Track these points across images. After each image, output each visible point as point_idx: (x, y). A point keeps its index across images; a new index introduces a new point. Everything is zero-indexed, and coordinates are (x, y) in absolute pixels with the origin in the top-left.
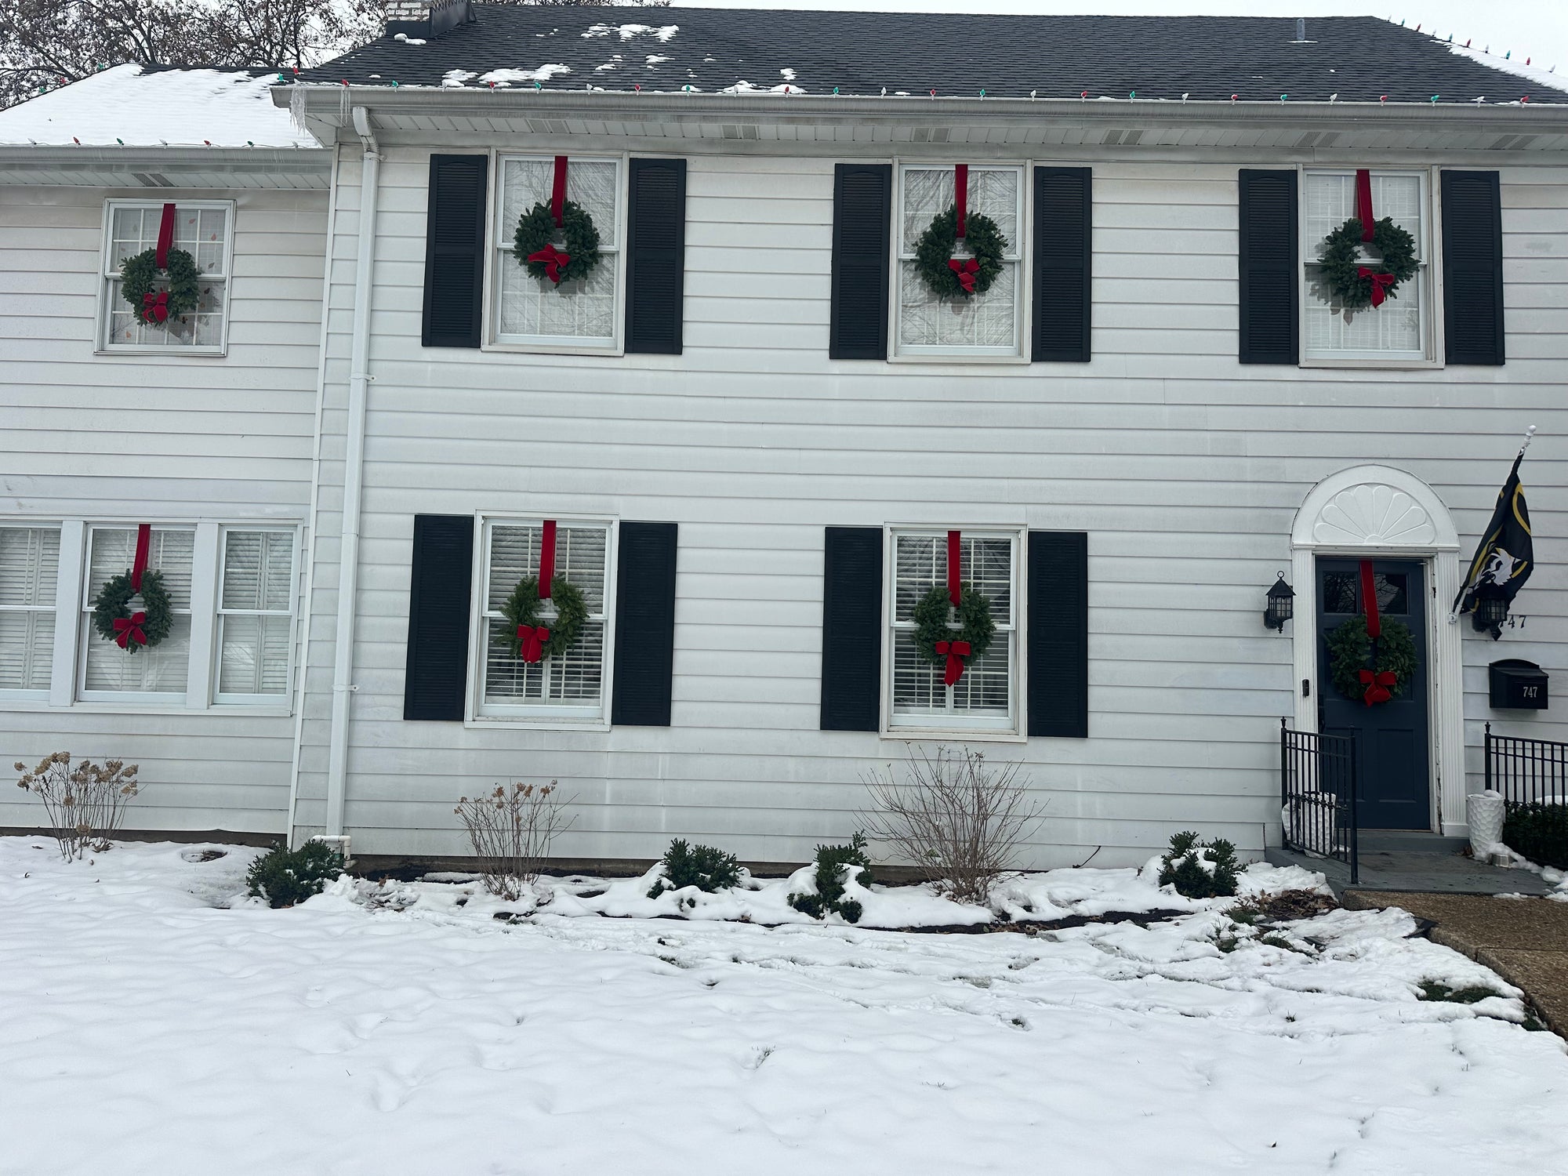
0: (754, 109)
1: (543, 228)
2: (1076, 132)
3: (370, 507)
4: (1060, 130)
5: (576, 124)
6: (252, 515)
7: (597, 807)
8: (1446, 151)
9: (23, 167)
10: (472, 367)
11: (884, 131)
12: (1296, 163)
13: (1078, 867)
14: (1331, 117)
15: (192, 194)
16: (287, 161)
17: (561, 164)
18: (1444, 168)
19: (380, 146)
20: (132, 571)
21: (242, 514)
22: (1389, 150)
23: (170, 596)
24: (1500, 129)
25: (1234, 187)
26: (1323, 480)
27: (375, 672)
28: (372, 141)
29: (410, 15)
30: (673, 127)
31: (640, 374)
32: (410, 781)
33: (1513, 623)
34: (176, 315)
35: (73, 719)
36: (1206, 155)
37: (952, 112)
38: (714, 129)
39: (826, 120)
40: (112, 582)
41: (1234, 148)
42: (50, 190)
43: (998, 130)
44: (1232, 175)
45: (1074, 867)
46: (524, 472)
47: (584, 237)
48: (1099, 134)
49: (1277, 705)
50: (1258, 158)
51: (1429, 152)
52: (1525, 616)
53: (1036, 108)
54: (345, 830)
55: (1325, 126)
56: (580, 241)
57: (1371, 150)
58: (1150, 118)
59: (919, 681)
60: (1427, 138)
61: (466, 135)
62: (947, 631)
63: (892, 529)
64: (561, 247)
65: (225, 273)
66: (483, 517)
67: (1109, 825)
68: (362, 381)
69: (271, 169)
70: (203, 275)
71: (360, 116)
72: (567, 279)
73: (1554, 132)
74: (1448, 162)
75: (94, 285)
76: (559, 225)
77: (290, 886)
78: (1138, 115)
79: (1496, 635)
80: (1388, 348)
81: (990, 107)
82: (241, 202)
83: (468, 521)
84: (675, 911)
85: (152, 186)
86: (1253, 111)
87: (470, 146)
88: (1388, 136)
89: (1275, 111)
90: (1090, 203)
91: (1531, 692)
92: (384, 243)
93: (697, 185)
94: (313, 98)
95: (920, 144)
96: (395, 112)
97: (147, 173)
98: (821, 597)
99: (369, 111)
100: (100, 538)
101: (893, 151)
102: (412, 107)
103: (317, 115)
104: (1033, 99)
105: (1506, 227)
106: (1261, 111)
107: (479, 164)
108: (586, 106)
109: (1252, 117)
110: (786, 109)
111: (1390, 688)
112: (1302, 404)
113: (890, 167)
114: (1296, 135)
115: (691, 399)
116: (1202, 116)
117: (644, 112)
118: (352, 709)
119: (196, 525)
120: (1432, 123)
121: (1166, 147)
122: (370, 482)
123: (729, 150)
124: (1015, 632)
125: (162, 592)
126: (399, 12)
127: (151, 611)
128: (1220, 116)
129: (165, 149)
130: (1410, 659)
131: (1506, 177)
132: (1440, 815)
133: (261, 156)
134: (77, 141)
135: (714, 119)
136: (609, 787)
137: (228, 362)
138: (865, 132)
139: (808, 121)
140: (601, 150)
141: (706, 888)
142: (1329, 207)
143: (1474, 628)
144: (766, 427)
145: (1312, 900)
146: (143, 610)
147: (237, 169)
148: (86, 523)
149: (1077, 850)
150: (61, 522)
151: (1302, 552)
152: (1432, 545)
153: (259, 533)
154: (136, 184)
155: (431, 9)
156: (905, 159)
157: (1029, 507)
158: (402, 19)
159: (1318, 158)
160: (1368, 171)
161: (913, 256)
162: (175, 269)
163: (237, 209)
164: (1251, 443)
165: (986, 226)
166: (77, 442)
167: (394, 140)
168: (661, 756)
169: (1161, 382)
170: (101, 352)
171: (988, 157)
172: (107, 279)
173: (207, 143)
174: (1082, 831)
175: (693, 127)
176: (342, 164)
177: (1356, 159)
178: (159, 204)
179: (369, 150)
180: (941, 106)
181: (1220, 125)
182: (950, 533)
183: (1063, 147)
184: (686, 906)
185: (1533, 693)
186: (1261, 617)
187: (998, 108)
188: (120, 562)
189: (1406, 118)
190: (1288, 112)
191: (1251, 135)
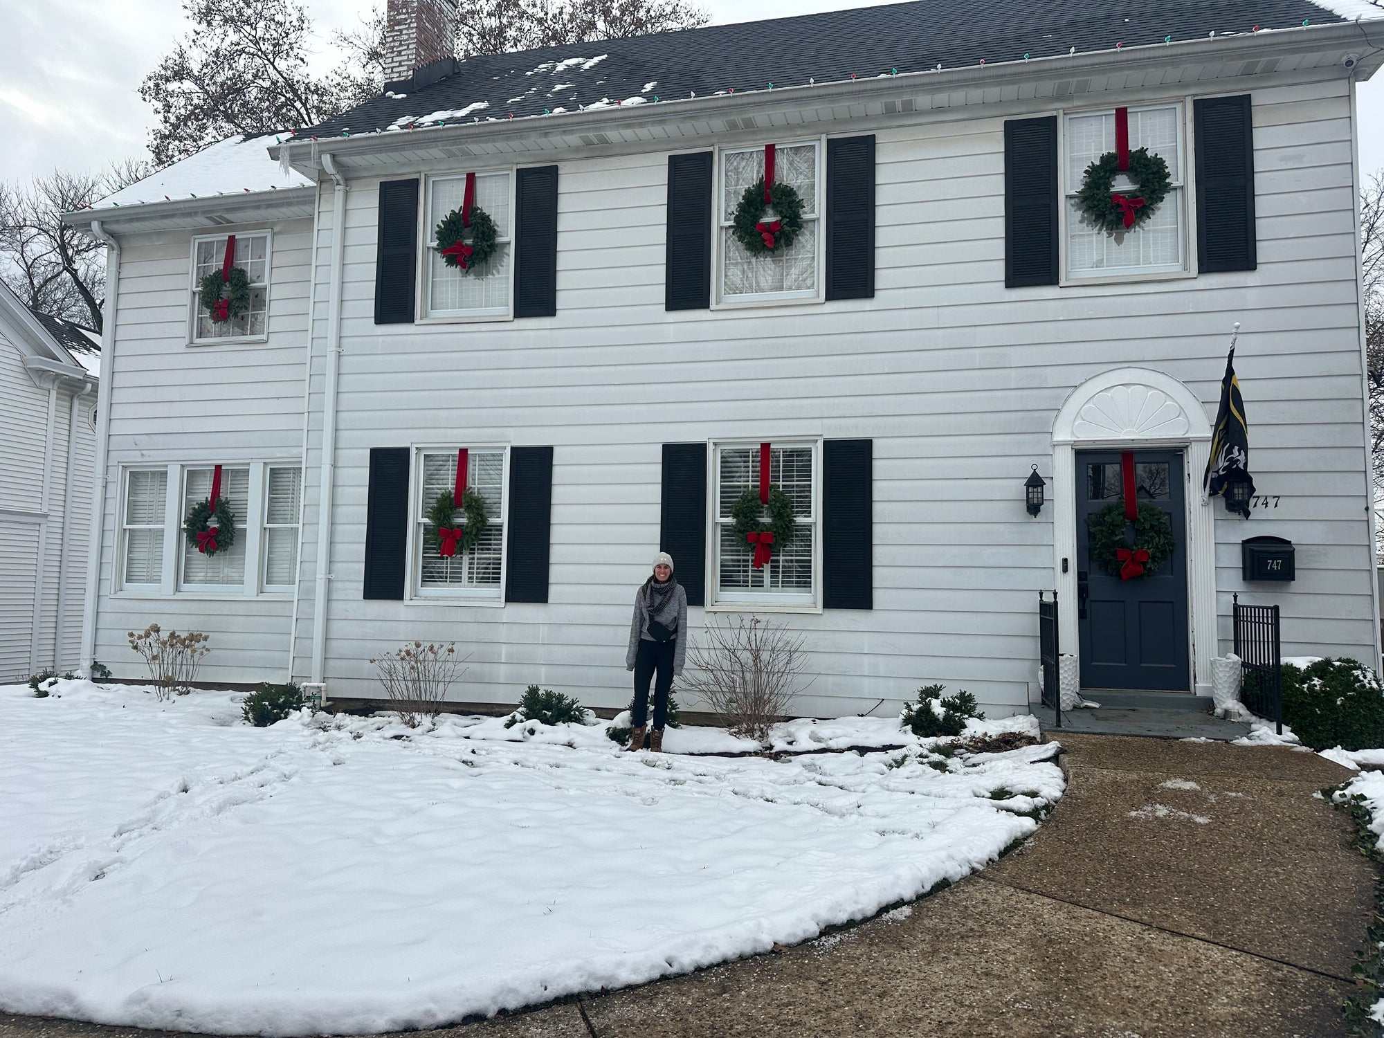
0: (597, 121)
1: (455, 229)
2: (858, 107)
3: (341, 445)
4: (842, 108)
5: (475, 148)
6: (284, 455)
7: (496, 665)
8: (1199, 82)
9: (138, 220)
10: (409, 337)
11: (702, 125)
12: (1056, 109)
13: (862, 716)
14: (1073, 67)
15: (245, 227)
16: (298, 197)
17: (471, 179)
18: (1195, 98)
19: (346, 180)
20: (209, 499)
21: (278, 455)
22: (1143, 88)
23: (233, 516)
24: (1241, 57)
25: (1001, 136)
26: (1082, 384)
27: (345, 565)
28: (338, 177)
29: (400, 76)
30: (543, 141)
31: (526, 333)
32: (369, 644)
33: (1267, 503)
34: (236, 315)
35: (175, 604)
36: (974, 113)
37: (748, 104)
38: (574, 139)
39: (654, 122)
40: (197, 507)
41: (1000, 103)
42: (159, 234)
43: (791, 113)
44: (998, 127)
45: (859, 715)
46: (444, 413)
47: (483, 233)
48: (877, 106)
49: (1040, 581)
50: (1023, 109)
51: (1181, 84)
52: (1279, 497)
53: (816, 92)
54: (324, 679)
55: (1073, 75)
56: (480, 236)
57: (1126, 90)
58: (915, 87)
59: (739, 566)
60: (1172, 74)
61: (403, 165)
62: (758, 524)
63: (715, 444)
64: (469, 242)
65: (266, 283)
66: (417, 448)
67: (891, 682)
68: (334, 353)
69: (290, 204)
70: (251, 285)
71: (326, 160)
72: (473, 265)
73: (1297, 53)
74: (1202, 92)
75: (185, 298)
76: (467, 225)
77: (266, 713)
78: (902, 87)
79: (1247, 514)
80: (1151, 263)
81: (779, 96)
82: (277, 229)
83: (405, 452)
84: (519, 737)
85: (221, 224)
86: (1002, 72)
87: (406, 173)
88: (1136, 77)
89: (1020, 69)
90: (874, 164)
91: (1275, 565)
92: (350, 250)
93: (565, 185)
94: (295, 151)
95: (735, 132)
96: (351, 155)
97: (213, 215)
98: (659, 500)
99: (333, 156)
100: (193, 475)
101: (714, 140)
102: (362, 150)
103: (303, 163)
104: (812, 85)
105: (1257, 144)
106: (1009, 71)
107: (412, 186)
108: (476, 134)
109: (1002, 76)
110: (621, 118)
111: (1144, 564)
112: (1061, 318)
113: (711, 153)
114: (1048, 87)
115: (563, 350)
116: (958, 81)
117: (520, 133)
118: (329, 592)
119: (249, 464)
120: (1174, 61)
121: (940, 110)
122: (341, 426)
123: (589, 155)
124: (815, 523)
125: (227, 513)
126: (392, 75)
127: (221, 527)
128: (973, 79)
129: (222, 197)
130: (1166, 538)
131: (1258, 99)
132: (1195, 678)
133: (282, 195)
134: (167, 198)
135: (571, 132)
136: (504, 650)
137: (269, 346)
138: (687, 127)
139: (641, 125)
140: (499, 165)
141: (546, 721)
142: (1093, 144)
143: (1226, 509)
144: (618, 368)
145: (1019, 740)
146: (217, 526)
147: (269, 206)
148: (183, 466)
149: (864, 702)
150: (167, 466)
151: (1061, 447)
152: (1186, 436)
153: (290, 469)
154: (211, 224)
155: (414, 69)
156: (724, 146)
157: (824, 420)
158: (394, 80)
159: (1077, 103)
160: (1126, 108)
161: (731, 223)
162: (233, 282)
163: (274, 235)
164: (1016, 356)
165: (788, 193)
166: (177, 409)
167: (356, 175)
168: (541, 626)
169: (936, 309)
170: (191, 345)
171: (790, 136)
172: (194, 293)
173: (246, 190)
174: (869, 687)
175: (557, 140)
176: (322, 196)
177: (1113, 99)
178: (225, 237)
179: (338, 184)
180: (739, 101)
181: (977, 86)
182: (762, 445)
183: (851, 120)
184: (527, 734)
185: (1277, 565)
186: (1024, 505)
187: (785, 96)
188: (204, 492)
189: (1143, 59)
190: (1032, 68)
191: (1010, 91)
